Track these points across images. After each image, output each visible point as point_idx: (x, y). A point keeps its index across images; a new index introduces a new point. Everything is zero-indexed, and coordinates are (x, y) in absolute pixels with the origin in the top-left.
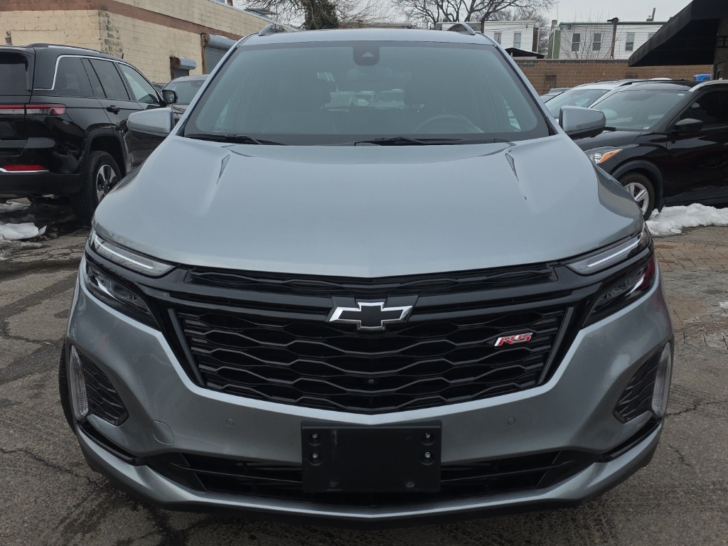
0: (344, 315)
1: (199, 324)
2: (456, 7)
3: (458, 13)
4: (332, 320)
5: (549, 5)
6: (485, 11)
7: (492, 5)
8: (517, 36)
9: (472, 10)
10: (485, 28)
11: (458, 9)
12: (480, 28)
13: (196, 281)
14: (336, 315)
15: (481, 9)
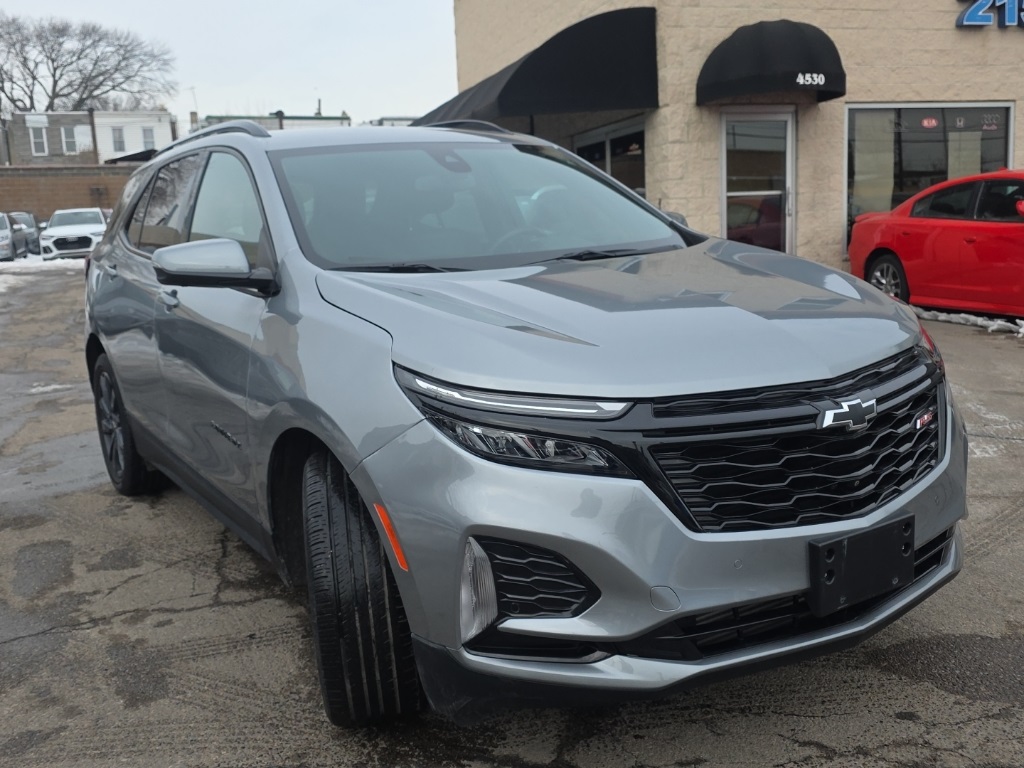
0: (837, 417)
1: (678, 462)
2: (26, 89)
3: (31, 98)
4: (825, 425)
5: (172, 91)
6: (76, 96)
7: (86, 88)
8: (148, 133)
9: (55, 95)
10: (97, 120)
11: (32, 92)
12: (88, 121)
13: (658, 414)
14: (828, 420)
15: (70, 94)
